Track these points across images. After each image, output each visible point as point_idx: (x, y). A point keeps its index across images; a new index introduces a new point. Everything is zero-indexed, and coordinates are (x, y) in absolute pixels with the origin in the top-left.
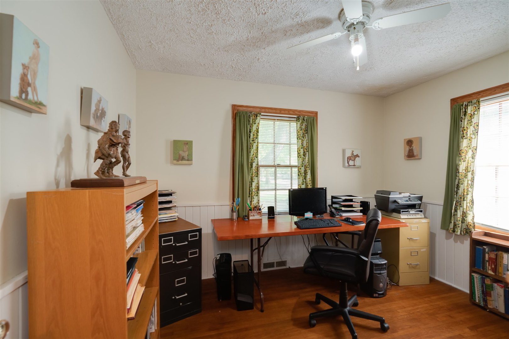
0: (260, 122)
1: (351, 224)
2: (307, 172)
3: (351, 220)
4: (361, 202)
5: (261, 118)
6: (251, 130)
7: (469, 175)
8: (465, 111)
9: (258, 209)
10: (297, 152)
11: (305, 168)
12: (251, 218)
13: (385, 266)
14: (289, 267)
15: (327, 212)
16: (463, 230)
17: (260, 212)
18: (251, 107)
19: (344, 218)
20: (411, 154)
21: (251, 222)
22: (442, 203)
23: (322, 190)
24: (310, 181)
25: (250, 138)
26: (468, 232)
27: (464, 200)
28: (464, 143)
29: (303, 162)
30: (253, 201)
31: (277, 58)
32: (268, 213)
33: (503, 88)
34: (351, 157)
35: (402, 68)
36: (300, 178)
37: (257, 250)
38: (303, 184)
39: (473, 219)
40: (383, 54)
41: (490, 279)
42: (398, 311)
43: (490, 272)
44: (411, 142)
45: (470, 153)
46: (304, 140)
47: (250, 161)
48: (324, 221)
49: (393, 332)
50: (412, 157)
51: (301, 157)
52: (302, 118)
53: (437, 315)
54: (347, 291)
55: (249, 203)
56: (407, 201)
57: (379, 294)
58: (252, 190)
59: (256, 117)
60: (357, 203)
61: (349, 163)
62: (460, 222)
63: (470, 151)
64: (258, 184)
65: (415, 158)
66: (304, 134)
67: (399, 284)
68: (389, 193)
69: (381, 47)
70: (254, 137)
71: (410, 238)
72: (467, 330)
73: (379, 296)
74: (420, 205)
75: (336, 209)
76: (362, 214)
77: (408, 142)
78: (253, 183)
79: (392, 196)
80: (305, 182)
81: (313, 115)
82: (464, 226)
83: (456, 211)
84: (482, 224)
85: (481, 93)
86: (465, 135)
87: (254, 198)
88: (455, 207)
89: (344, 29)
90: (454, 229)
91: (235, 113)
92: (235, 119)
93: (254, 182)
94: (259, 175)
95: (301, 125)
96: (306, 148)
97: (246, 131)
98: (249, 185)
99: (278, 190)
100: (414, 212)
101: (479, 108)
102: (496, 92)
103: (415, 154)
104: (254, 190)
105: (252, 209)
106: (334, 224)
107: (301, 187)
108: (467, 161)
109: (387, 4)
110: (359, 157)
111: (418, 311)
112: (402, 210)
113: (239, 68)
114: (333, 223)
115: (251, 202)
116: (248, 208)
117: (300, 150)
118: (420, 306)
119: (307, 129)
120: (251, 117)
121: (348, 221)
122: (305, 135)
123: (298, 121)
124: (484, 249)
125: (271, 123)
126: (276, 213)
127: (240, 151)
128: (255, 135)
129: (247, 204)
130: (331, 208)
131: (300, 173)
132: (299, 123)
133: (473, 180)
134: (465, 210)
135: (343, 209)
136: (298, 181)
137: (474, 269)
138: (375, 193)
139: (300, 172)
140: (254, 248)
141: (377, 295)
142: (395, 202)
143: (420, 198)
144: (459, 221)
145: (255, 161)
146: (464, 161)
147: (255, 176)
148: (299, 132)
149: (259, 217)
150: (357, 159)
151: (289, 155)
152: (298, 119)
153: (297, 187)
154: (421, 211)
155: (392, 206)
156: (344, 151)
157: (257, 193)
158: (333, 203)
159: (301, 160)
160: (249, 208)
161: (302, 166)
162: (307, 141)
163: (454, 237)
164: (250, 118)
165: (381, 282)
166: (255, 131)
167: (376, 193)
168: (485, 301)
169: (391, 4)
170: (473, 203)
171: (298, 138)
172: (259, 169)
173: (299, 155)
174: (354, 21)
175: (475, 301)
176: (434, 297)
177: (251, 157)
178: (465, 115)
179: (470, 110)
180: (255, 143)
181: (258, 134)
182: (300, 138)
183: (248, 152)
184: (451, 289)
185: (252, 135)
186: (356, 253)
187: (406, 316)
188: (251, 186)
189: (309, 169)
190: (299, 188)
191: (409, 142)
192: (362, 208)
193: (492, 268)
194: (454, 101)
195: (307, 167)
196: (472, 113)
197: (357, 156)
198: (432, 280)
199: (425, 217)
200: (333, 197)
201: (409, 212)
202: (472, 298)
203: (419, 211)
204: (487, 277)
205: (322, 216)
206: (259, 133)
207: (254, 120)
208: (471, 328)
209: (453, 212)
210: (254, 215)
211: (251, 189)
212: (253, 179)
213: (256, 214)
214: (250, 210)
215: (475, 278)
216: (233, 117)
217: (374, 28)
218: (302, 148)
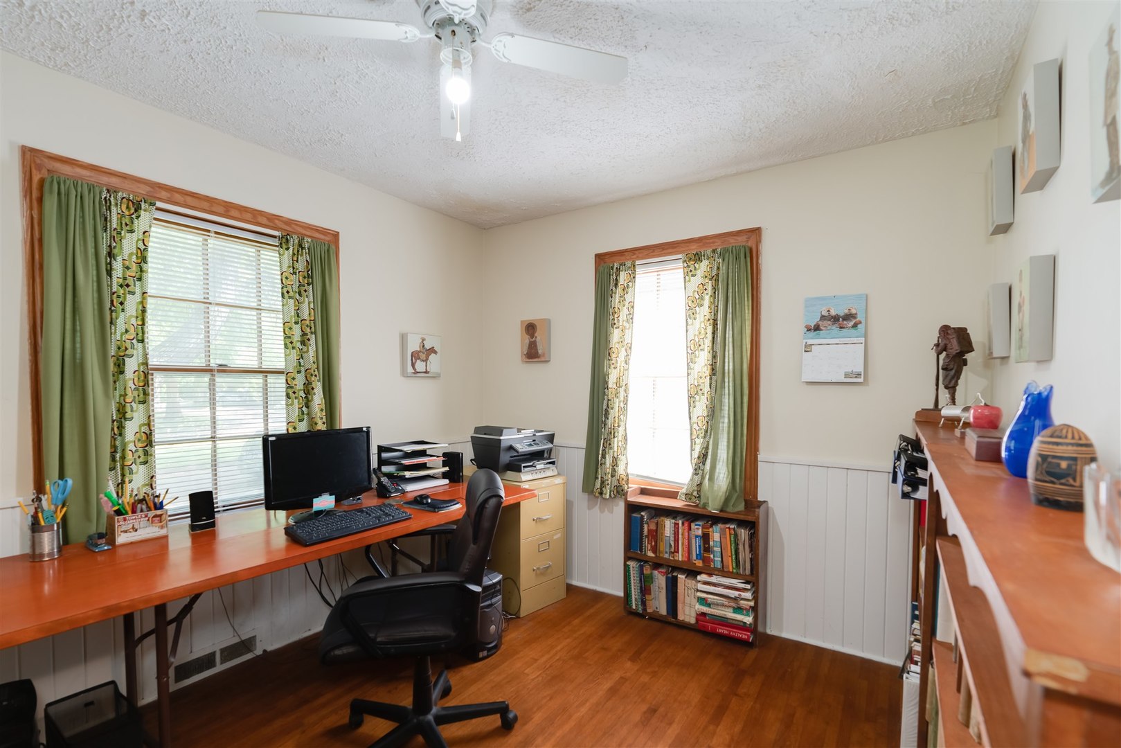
0: (153, 229)
1: (432, 509)
2: (313, 389)
3: (429, 501)
4: (445, 455)
5: (155, 219)
6: (115, 251)
7: (622, 390)
8: (616, 279)
9: (151, 505)
10: (282, 334)
11: (308, 376)
12: (121, 539)
13: (498, 587)
14: (265, 651)
15: (372, 488)
16: (612, 489)
17: (160, 516)
18: (111, 174)
19: (410, 496)
20: (532, 351)
21: (121, 552)
22: (584, 444)
23: (357, 434)
24: (322, 410)
25: (109, 273)
26: (620, 492)
27: (614, 437)
28: (615, 336)
29: (301, 360)
30: (130, 482)
31: (218, 38)
32: (191, 512)
33: (663, 249)
34: (420, 351)
35: (524, 173)
36: (292, 404)
37: (153, 637)
38: (301, 420)
39: (626, 468)
40: (496, 128)
41: (650, 565)
42: (526, 671)
43: (650, 554)
44: (534, 328)
45: (623, 353)
46: (303, 303)
47: (112, 351)
48: (367, 513)
49: (525, 724)
50: (536, 358)
51: (293, 348)
52: (296, 241)
53: (587, 654)
54: (430, 672)
55: (111, 489)
56: (531, 445)
57: (489, 650)
58: (124, 445)
59: (136, 211)
60: (438, 457)
61: (416, 367)
62: (610, 477)
63: (623, 349)
64: (149, 425)
65: (539, 360)
66: (304, 286)
67: (519, 615)
68: (500, 431)
69: (494, 110)
70: (128, 273)
71: (537, 519)
72: (629, 664)
73: (489, 654)
74: (550, 450)
75: (389, 476)
76: (447, 481)
77: (528, 327)
78: (128, 424)
79: (507, 438)
80: (308, 414)
81: (327, 238)
82: (616, 483)
83: (604, 457)
84: (638, 476)
85: (636, 252)
86: (616, 321)
87: (131, 472)
88: (603, 450)
89: (426, 23)
90: (601, 489)
91: (36, 179)
92: (40, 200)
93: (131, 419)
94: (151, 397)
95: (295, 258)
96: (308, 322)
97: (91, 250)
98: (113, 429)
99: (221, 439)
100: (542, 466)
101: (634, 277)
102: (654, 253)
103: (540, 352)
104: (131, 447)
105: (129, 509)
106: (393, 516)
107: (295, 428)
108: (618, 368)
109: (522, 8)
110: (435, 352)
111: (557, 658)
112: (523, 465)
113: (51, 18)
114: (390, 515)
115: (121, 485)
116: (108, 509)
117: (290, 329)
118: (559, 648)
119: (310, 272)
120: (113, 209)
121: (424, 504)
122: (306, 287)
123: (284, 245)
124: (642, 516)
125: (194, 239)
126: (217, 507)
127: (69, 315)
128: (134, 267)
129: (102, 496)
130: (380, 475)
131: (294, 390)
132: (287, 255)
133: (627, 400)
134: (615, 456)
135: (408, 474)
136: (288, 413)
137: (630, 555)
138: (471, 433)
139: (292, 387)
140: (138, 635)
141: (485, 653)
142: (511, 448)
143: (551, 438)
144: (609, 473)
145: (135, 352)
146: (615, 368)
147: (134, 400)
148: (287, 278)
149: (157, 529)
150: (432, 357)
151: (256, 340)
152: (284, 241)
153: (285, 428)
154: (553, 463)
155: (505, 458)
156: (403, 338)
157: (146, 453)
158: (382, 462)
159: (294, 355)
160: (114, 505)
161: (299, 372)
162: (312, 306)
163: (601, 502)
164: (109, 209)
165: (492, 623)
166: (131, 254)
167: (474, 433)
168: (644, 603)
169: (528, 13)
170: (626, 440)
171: (286, 294)
172: (150, 377)
173: (288, 341)
174: (454, 12)
175: (631, 607)
176: (576, 622)
177: (118, 338)
178: (616, 285)
179: (623, 277)
180: (133, 293)
181: (145, 266)
182: (291, 294)
183: (105, 323)
184: (597, 596)
185: (118, 266)
186: (457, 582)
187: (540, 678)
188: (120, 435)
189: (319, 381)
190: (291, 431)
191: (530, 328)
192: (447, 469)
193: (651, 547)
194: (600, 258)
195: (312, 375)
196: (626, 285)
197: (432, 351)
198: (570, 588)
199: (559, 474)
200: (381, 449)
201: (535, 467)
202: (628, 604)
203: (550, 463)
204: (646, 562)
205: (359, 499)
206: (150, 264)
207: (127, 220)
208: (634, 659)
209: (600, 459)
210: (136, 527)
211: (118, 443)
212: (128, 409)
213: (144, 521)
214: (118, 513)
215: (631, 569)
216: (27, 191)
217: (494, 52)
218: (296, 323)
